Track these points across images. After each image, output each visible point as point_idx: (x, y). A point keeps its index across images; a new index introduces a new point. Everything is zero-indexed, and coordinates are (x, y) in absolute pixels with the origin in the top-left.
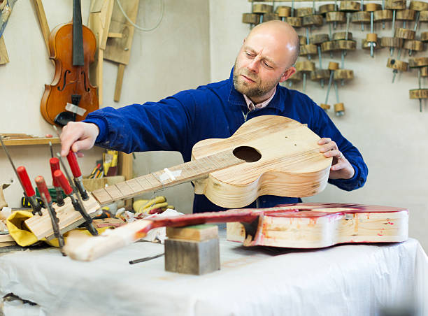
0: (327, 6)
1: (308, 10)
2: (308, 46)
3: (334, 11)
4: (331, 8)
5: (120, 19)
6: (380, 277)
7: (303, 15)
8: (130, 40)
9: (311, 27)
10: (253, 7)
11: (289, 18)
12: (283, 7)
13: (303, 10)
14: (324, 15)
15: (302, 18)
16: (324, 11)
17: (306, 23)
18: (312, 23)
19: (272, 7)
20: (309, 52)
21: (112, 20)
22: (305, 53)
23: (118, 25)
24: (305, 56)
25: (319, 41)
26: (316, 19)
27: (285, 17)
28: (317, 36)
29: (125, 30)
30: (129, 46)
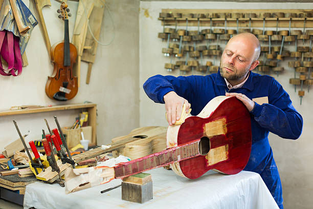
0: (206, 30)
1: (196, 32)
2: (195, 52)
3: (209, 33)
4: (208, 31)
5: (90, 37)
6: (240, 198)
7: (192, 35)
8: (95, 49)
9: (196, 42)
10: (164, 29)
11: (185, 37)
12: (181, 30)
13: (192, 32)
14: (204, 35)
15: (192, 36)
16: (204, 33)
17: (194, 39)
18: (197, 39)
19: (175, 30)
20: (196, 55)
21: (86, 38)
22: (193, 56)
23: (89, 42)
24: (194, 57)
25: (201, 49)
26: (200, 37)
27: (183, 36)
28: (200, 47)
29: (93, 44)
30: (95, 53)
